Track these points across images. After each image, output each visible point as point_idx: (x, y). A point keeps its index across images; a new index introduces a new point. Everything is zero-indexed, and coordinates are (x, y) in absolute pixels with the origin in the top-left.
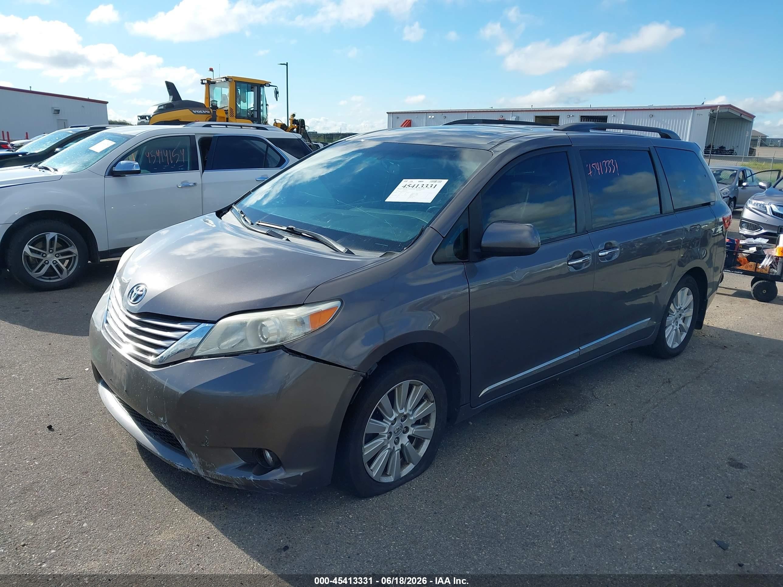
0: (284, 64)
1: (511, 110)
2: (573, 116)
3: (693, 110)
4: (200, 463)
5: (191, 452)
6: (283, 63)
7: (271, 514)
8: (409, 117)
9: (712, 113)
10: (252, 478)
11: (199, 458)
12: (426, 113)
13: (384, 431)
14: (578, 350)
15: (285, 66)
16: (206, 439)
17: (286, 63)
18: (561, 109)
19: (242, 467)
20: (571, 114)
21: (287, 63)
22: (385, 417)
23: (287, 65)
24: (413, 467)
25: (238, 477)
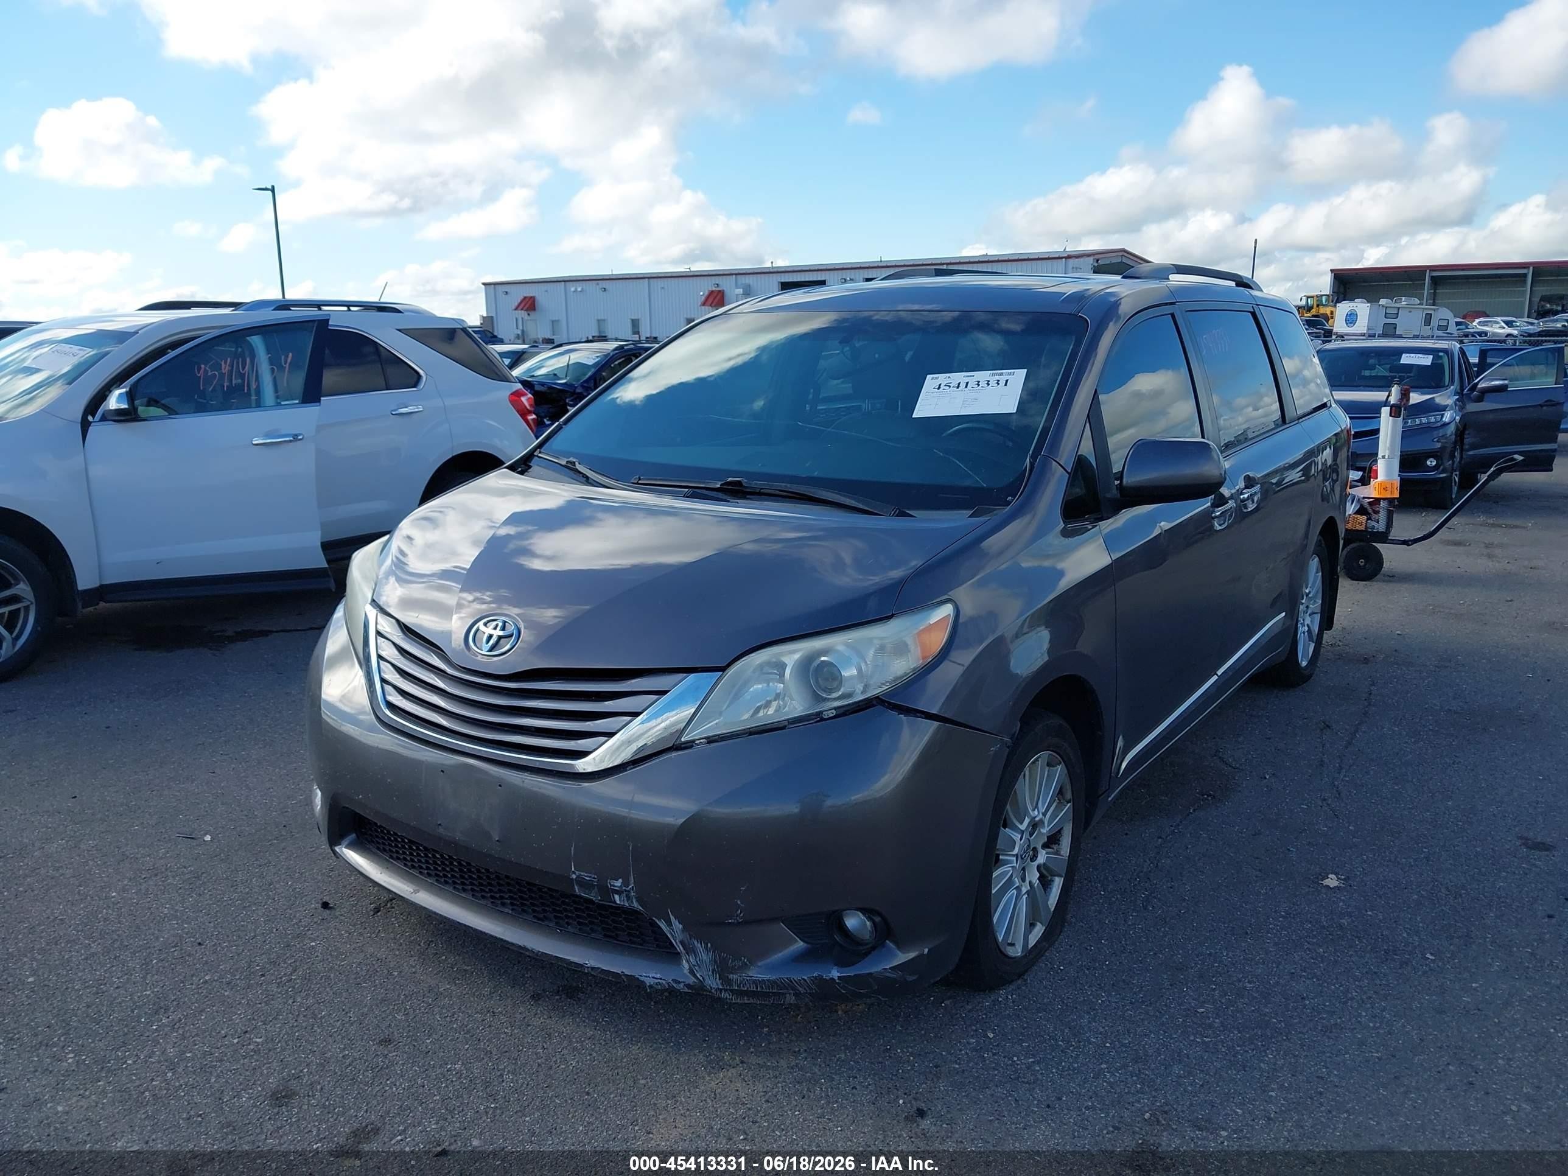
0: (266, 189)
1: (733, 272)
2: (851, 280)
3: (1064, 260)
4: (716, 962)
5: (696, 942)
6: (264, 187)
7: (838, 1056)
8: (529, 291)
9: (1096, 265)
10: (835, 974)
11: (714, 952)
12: (565, 281)
13: (1012, 851)
14: (1215, 678)
15: (270, 193)
16: (739, 907)
17: (270, 187)
18: (829, 267)
19: (801, 958)
20: (848, 275)
21: (273, 187)
22: (1013, 822)
23: (273, 190)
24: (1043, 931)
25: (806, 978)
